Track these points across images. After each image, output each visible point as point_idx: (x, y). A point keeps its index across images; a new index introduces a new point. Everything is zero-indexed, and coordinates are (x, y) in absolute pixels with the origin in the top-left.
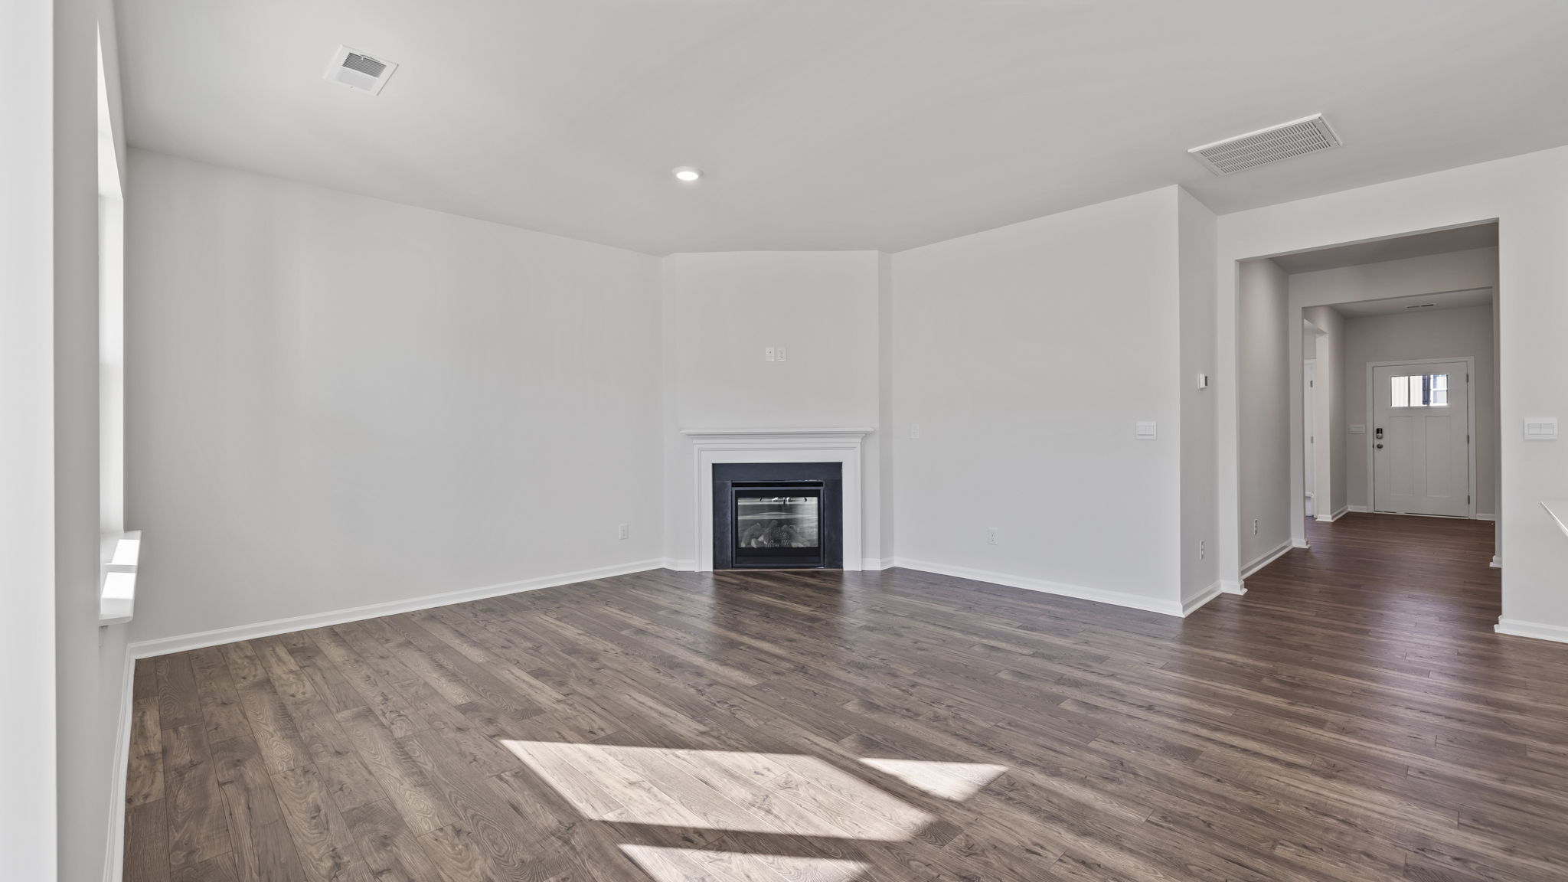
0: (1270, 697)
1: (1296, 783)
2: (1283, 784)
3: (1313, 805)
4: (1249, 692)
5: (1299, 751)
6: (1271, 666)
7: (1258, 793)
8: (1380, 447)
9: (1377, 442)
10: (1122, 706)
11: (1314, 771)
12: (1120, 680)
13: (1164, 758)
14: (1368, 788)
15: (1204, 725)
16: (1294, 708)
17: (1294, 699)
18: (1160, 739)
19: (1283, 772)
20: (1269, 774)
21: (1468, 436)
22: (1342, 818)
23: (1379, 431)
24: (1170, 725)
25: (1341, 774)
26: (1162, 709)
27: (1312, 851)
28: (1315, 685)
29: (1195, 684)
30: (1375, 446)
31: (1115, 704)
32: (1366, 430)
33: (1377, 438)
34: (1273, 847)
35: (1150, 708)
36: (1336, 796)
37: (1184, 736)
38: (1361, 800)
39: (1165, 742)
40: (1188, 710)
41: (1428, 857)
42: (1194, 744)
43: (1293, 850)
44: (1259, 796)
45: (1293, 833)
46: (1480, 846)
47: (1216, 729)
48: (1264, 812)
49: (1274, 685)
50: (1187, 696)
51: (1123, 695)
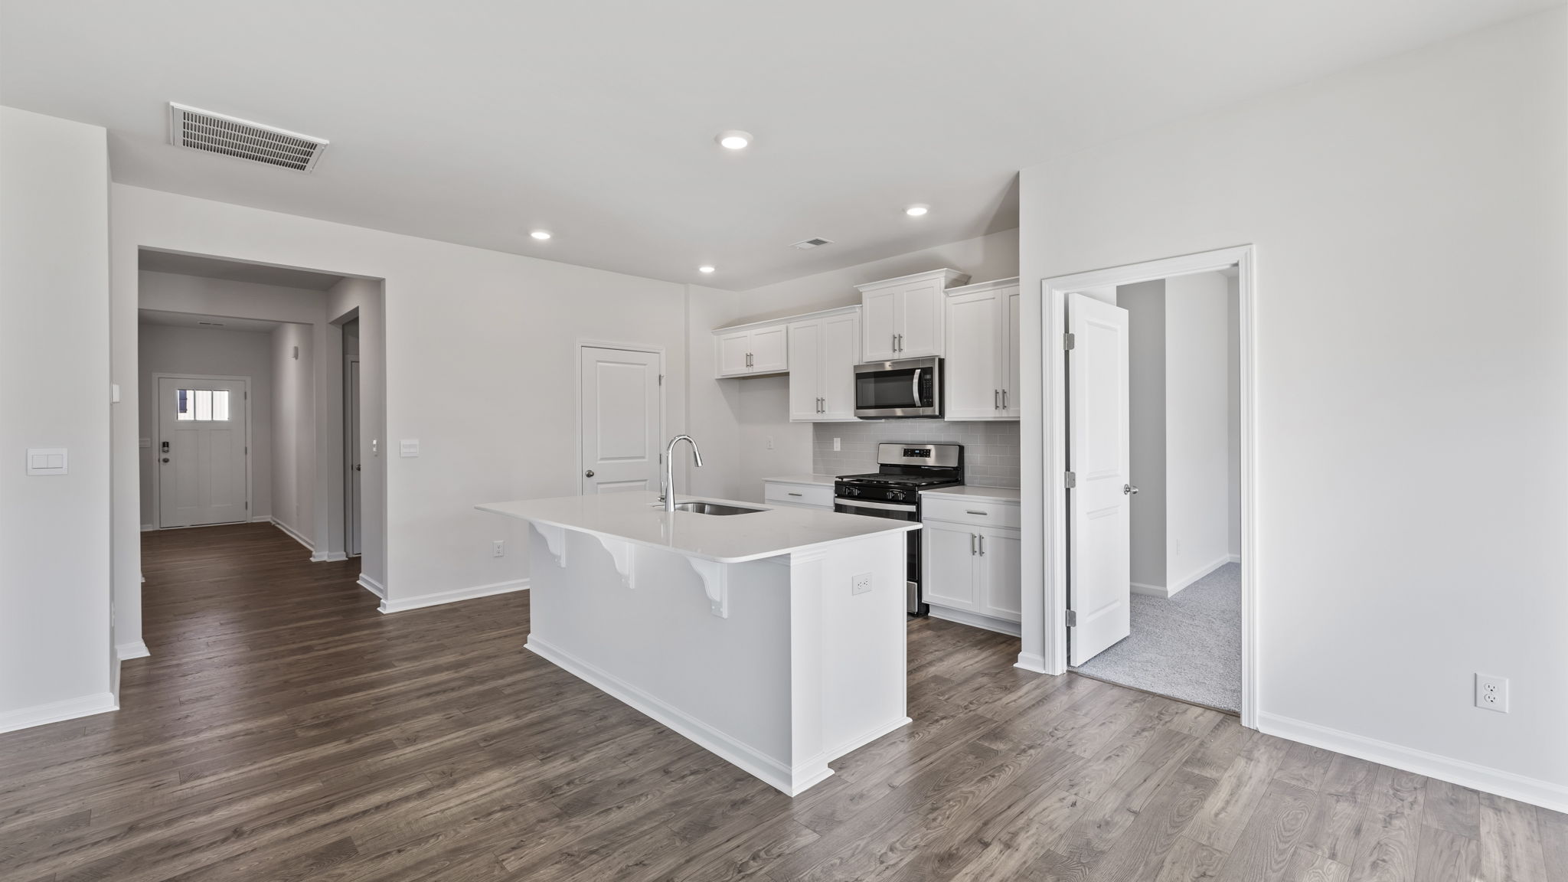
0: (325, 746)
1: (443, 806)
2: (438, 814)
3: (475, 813)
4: (302, 753)
5: (412, 778)
6: (286, 717)
7: (436, 835)
8: (166, 461)
9: (164, 456)
10: (201, 855)
11: (439, 787)
12: (151, 828)
13: (330, 872)
14: (480, 773)
15: (314, 811)
16: (356, 745)
17: (348, 735)
18: (298, 857)
19: (426, 804)
20: (421, 814)
21: (246, 448)
22: (499, 808)
23: (166, 444)
24: (285, 836)
25: (455, 776)
26: (253, 825)
27: (520, 847)
28: (341, 714)
29: (245, 776)
30: (161, 460)
31: (190, 859)
32: (152, 443)
33: (164, 451)
34: (503, 868)
35: (237, 833)
36: (474, 795)
37: (315, 836)
38: (489, 785)
39: (308, 856)
40: (276, 809)
41: (561, 794)
42: (332, 836)
43: (513, 858)
44: (441, 838)
45: (495, 846)
46: (564, 767)
47: (329, 807)
48: (461, 846)
49: (313, 733)
50: (256, 795)
51: (184, 843)
